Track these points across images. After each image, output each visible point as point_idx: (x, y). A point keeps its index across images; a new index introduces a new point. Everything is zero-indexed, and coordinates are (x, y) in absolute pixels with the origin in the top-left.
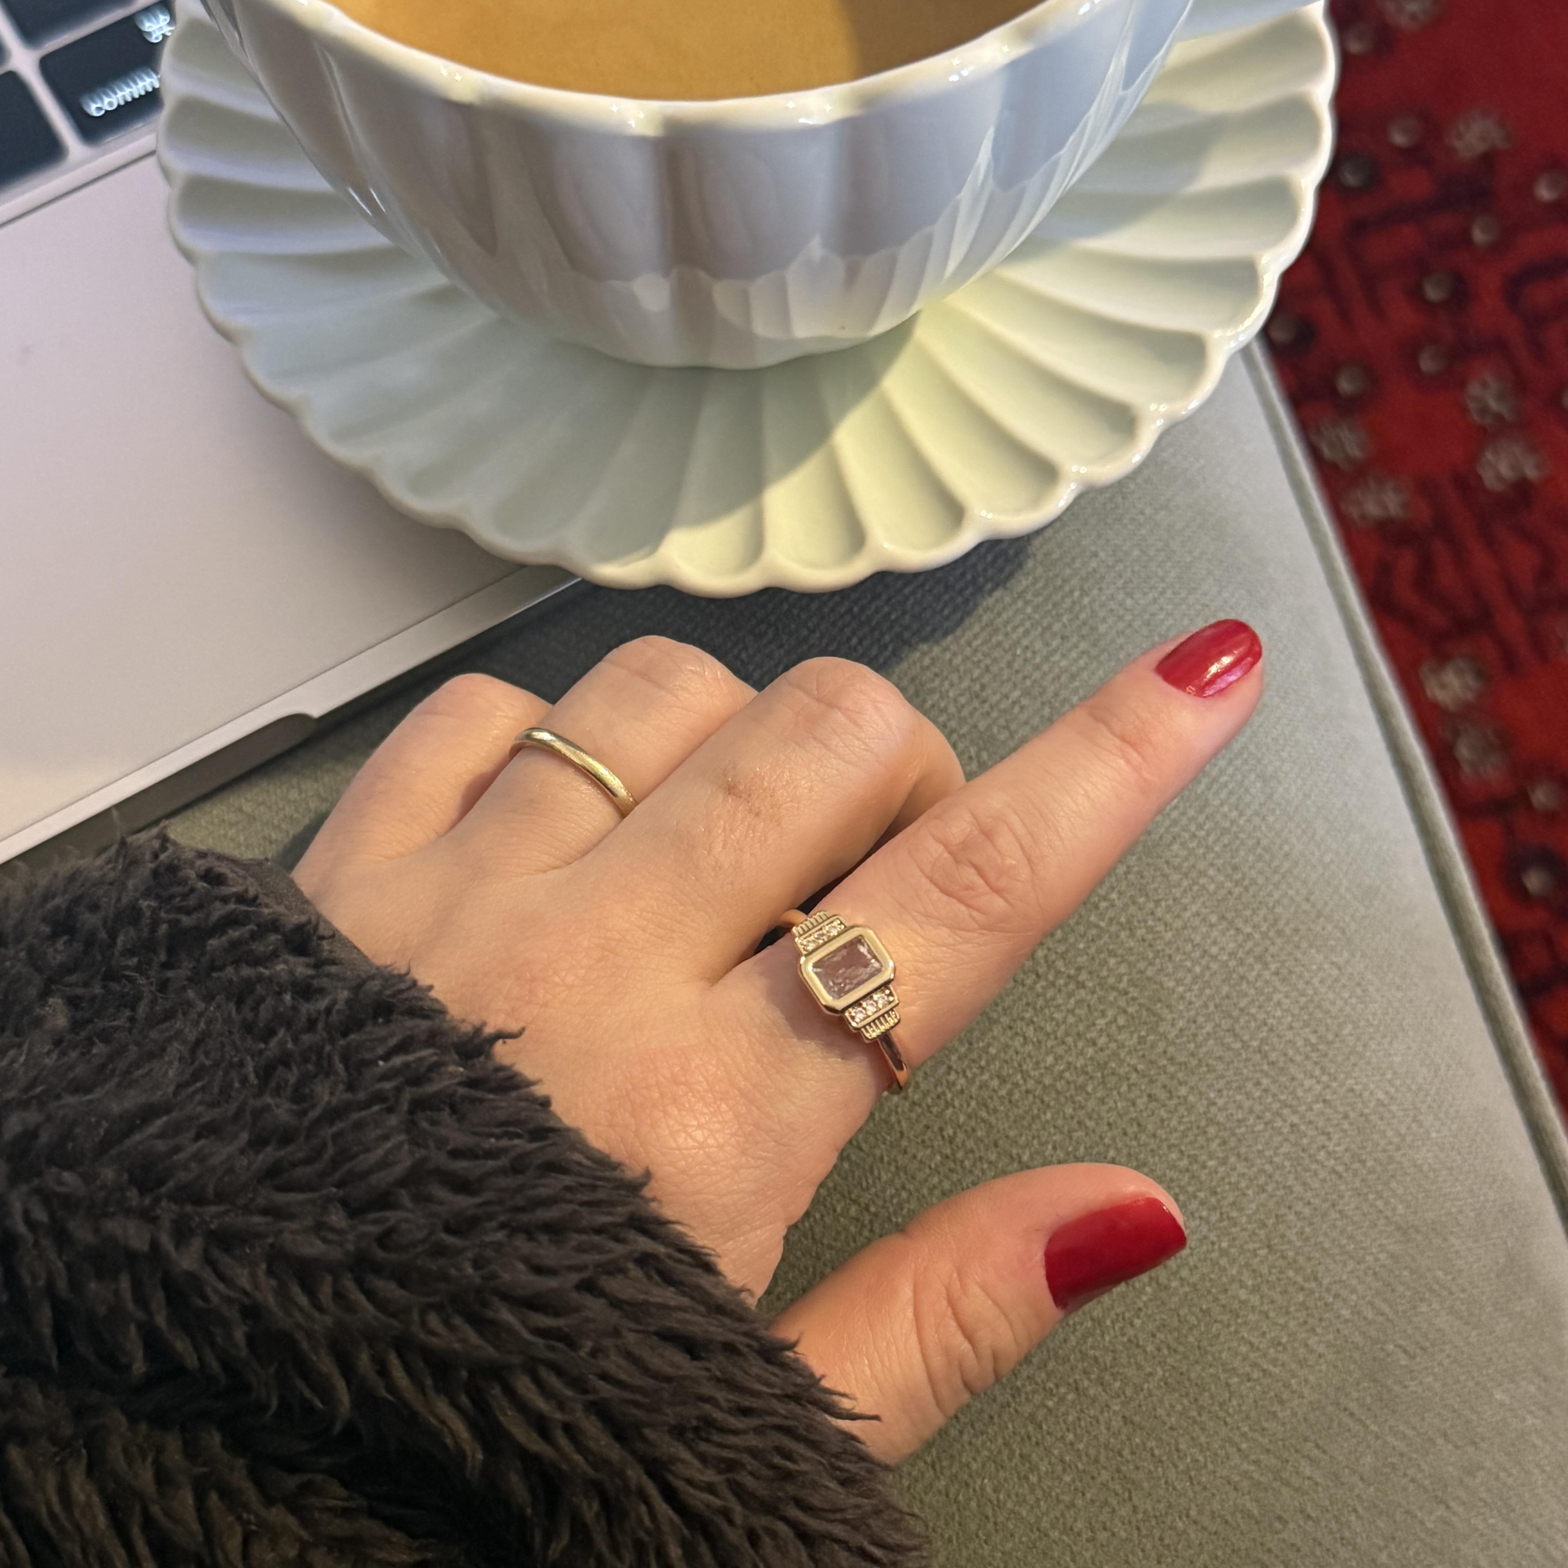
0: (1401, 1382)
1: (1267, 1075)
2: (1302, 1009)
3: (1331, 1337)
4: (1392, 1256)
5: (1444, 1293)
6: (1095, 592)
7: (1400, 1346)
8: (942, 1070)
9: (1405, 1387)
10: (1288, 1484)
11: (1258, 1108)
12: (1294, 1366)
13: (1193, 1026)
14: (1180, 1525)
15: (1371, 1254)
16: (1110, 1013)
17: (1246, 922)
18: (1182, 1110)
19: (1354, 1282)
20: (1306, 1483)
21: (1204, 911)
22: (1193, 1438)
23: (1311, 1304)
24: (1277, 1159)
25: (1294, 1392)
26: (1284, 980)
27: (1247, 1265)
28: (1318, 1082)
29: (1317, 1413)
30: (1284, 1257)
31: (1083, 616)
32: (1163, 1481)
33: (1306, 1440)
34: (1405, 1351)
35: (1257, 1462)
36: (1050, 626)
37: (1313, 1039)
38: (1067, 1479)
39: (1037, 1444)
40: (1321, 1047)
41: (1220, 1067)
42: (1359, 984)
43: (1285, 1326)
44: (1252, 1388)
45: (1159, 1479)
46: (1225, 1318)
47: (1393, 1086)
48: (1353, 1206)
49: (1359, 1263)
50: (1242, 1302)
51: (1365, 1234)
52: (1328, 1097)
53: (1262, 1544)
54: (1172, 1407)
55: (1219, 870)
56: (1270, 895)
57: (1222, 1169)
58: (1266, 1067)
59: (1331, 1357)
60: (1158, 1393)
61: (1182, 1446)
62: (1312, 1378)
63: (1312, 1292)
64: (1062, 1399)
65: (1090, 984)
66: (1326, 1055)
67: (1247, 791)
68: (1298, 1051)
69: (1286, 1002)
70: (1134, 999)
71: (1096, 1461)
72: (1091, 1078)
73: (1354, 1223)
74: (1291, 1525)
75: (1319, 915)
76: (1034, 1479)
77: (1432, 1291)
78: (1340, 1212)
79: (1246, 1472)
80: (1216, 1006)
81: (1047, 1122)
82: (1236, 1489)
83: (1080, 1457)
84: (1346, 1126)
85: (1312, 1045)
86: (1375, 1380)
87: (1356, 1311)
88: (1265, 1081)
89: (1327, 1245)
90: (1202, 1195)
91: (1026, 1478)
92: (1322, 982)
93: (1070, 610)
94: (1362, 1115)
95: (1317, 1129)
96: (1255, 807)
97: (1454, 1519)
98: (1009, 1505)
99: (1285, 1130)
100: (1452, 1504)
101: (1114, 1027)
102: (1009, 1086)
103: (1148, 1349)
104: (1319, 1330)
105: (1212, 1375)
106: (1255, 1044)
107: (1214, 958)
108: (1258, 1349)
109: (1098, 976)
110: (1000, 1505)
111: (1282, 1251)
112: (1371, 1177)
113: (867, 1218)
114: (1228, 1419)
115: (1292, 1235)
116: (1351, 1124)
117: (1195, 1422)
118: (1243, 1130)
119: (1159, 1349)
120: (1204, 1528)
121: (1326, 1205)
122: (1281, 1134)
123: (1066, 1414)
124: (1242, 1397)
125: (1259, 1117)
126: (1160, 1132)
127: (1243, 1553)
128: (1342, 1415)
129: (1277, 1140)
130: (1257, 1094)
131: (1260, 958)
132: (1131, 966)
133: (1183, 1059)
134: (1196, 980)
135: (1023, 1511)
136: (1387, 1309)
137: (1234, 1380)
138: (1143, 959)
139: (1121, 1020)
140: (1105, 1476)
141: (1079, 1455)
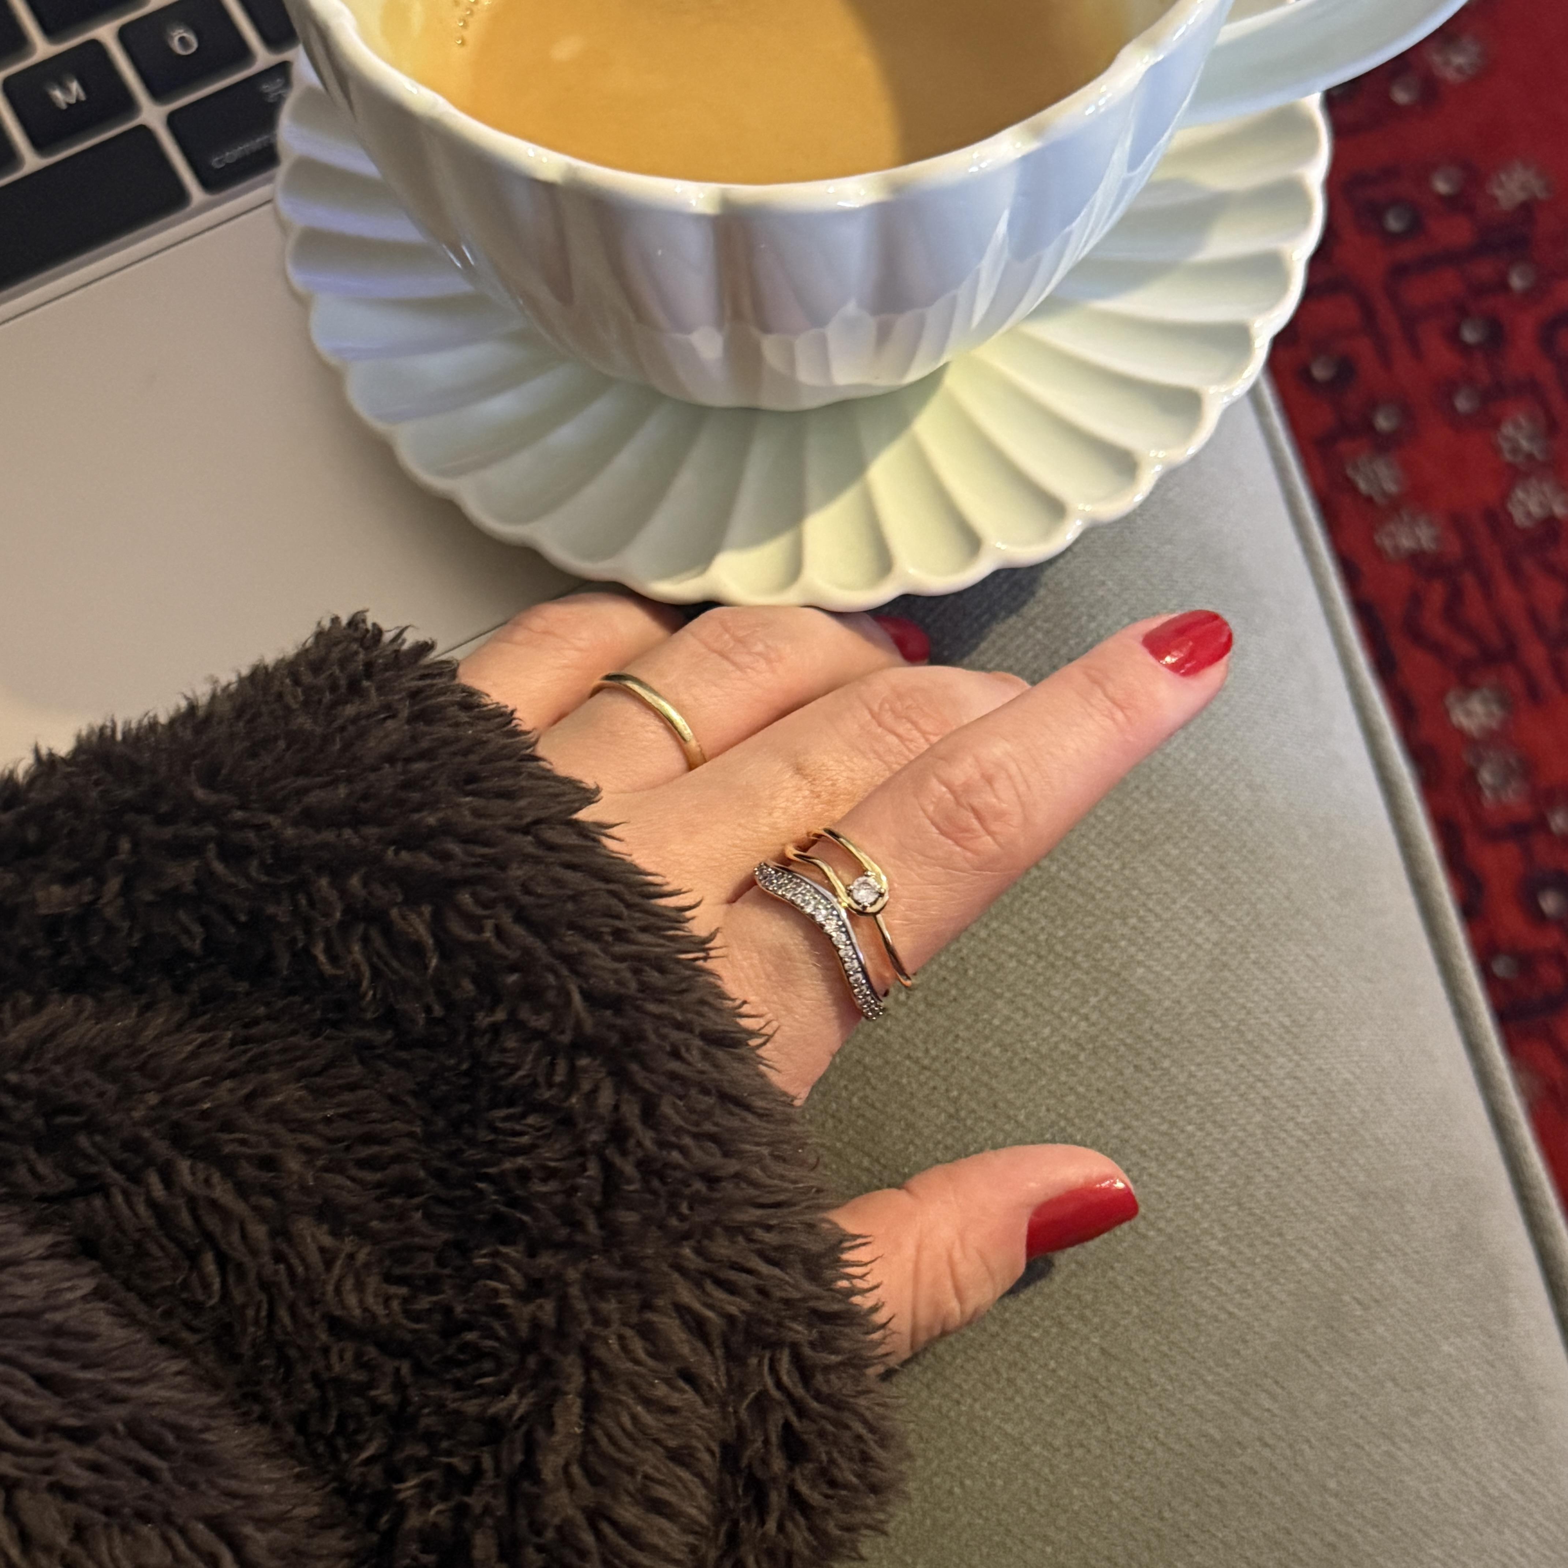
0: (1354, 1330)
1: (1244, 1053)
2: (1278, 994)
3: (1292, 1286)
4: (1352, 1218)
5: (1399, 1253)
7: (1355, 1299)
8: (950, 1038)
9: (1359, 1334)
10: (1248, 1414)
11: (1233, 1081)
12: (1258, 1311)
13: (1177, 1007)
14: (1149, 1445)
15: (1332, 1215)
16: (1103, 992)
17: (1230, 915)
18: (1165, 1081)
19: (1315, 1240)
20: (1266, 1414)
21: (1191, 904)
22: (1163, 1370)
24: (1249, 1127)
25: (1256, 1333)
26: (1262, 969)
27: (1218, 1220)
28: (1291, 1060)
29: (1277, 1353)
30: (1252, 1214)
32: (1134, 1406)
33: (1266, 1375)
34: (1359, 1303)
35: (1219, 1394)
37: (1287, 1022)
39: (1023, 1369)
40: (1295, 1030)
41: (1200, 1043)
42: (1331, 975)
43: (1249, 1276)
44: (1217, 1329)
45: (1131, 1404)
46: (1196, 1265)
47: (1359, 1067)
48: (1317, 1172)
49: (1321, 1222)
50: (1214, 1252)
51: (1328, 1198)
52: (1299, 1074)
53: (1222, 1466)
54: (1146, 1341)
55: (1207, 868)
56: (1253, 893)
57: (1199, 1134)
58: (1242, 1045)
59: (1291, 1304)
60: (1133, 1329)
61: (1153, 1376)
62: (1274, 1323)
63: (1276, 1246)
64: (1047, 1332)
65: (1085, 965)
66: (1297, 1038)
67: (1236, 798)
68: (1272, 1033)
69: (1263, 988)
70: (1125, 980)
71: (1076, 1387)
72: (1083, 1049)
73: (1317, 1187)
74: (1249, 1451)
75: (1298, 911)
76: (1018, 1400)
77: (1388, 1251)
78: (1305, 1177)
79: (1211, 1401)
80: (1199, 989)
81: (1043, 1086)
82: (1202, 1417)
85: (1285, 1027)
86: (1332, 1328)
87: (1315, 1265)
89: (1292, 1205)
90: (1180, 1155)
91: (1012, 1399)
92: (1297, 971)
94: (1329, 1091)
95: (1287, 1102)
96: (1243, 813)
97: (1400, 1453)
98: (996, 1421)
99: (1258, 1102)
100: (1397, 1440)
101: (1105, 1006)
102: (1009, 1054)
103: (1126, 1289)
104: (1282, 1281)
105: (1181, 1315)
106: (1233, 1024)
107: (1199, 946)
108: (1226, 1294)
109: (1093, 959)
110: (987, 1422)
111: (1250, 1209)
112: (1335, 1147)
114: (1197, 1355)
115: (1260, 1194)
116: (1319, 1099)
117: (1166, 1355)
118: (1219, 1100)
119: (1135, 1290)
120: (1170, 1450)
122: (1253, 1105)
123: (1049, 1345)
124: (1209, 1335)
125: (1233, 1090)
126: (1145, 1099)
128: (1300, 1356)
129: (1250, 1110)
130: (1233, 1068)
131: (1242, 948)
132: (1123, 951)
133: (1168, 1035)
134: (1182, 965)
135: (1008, 1428)
136: (1344, 1264)
137: (1203, 1321)
138: (1134, 945)
139: (1113, 999)
140: (1082, 1400)
141: (1061, 1381)
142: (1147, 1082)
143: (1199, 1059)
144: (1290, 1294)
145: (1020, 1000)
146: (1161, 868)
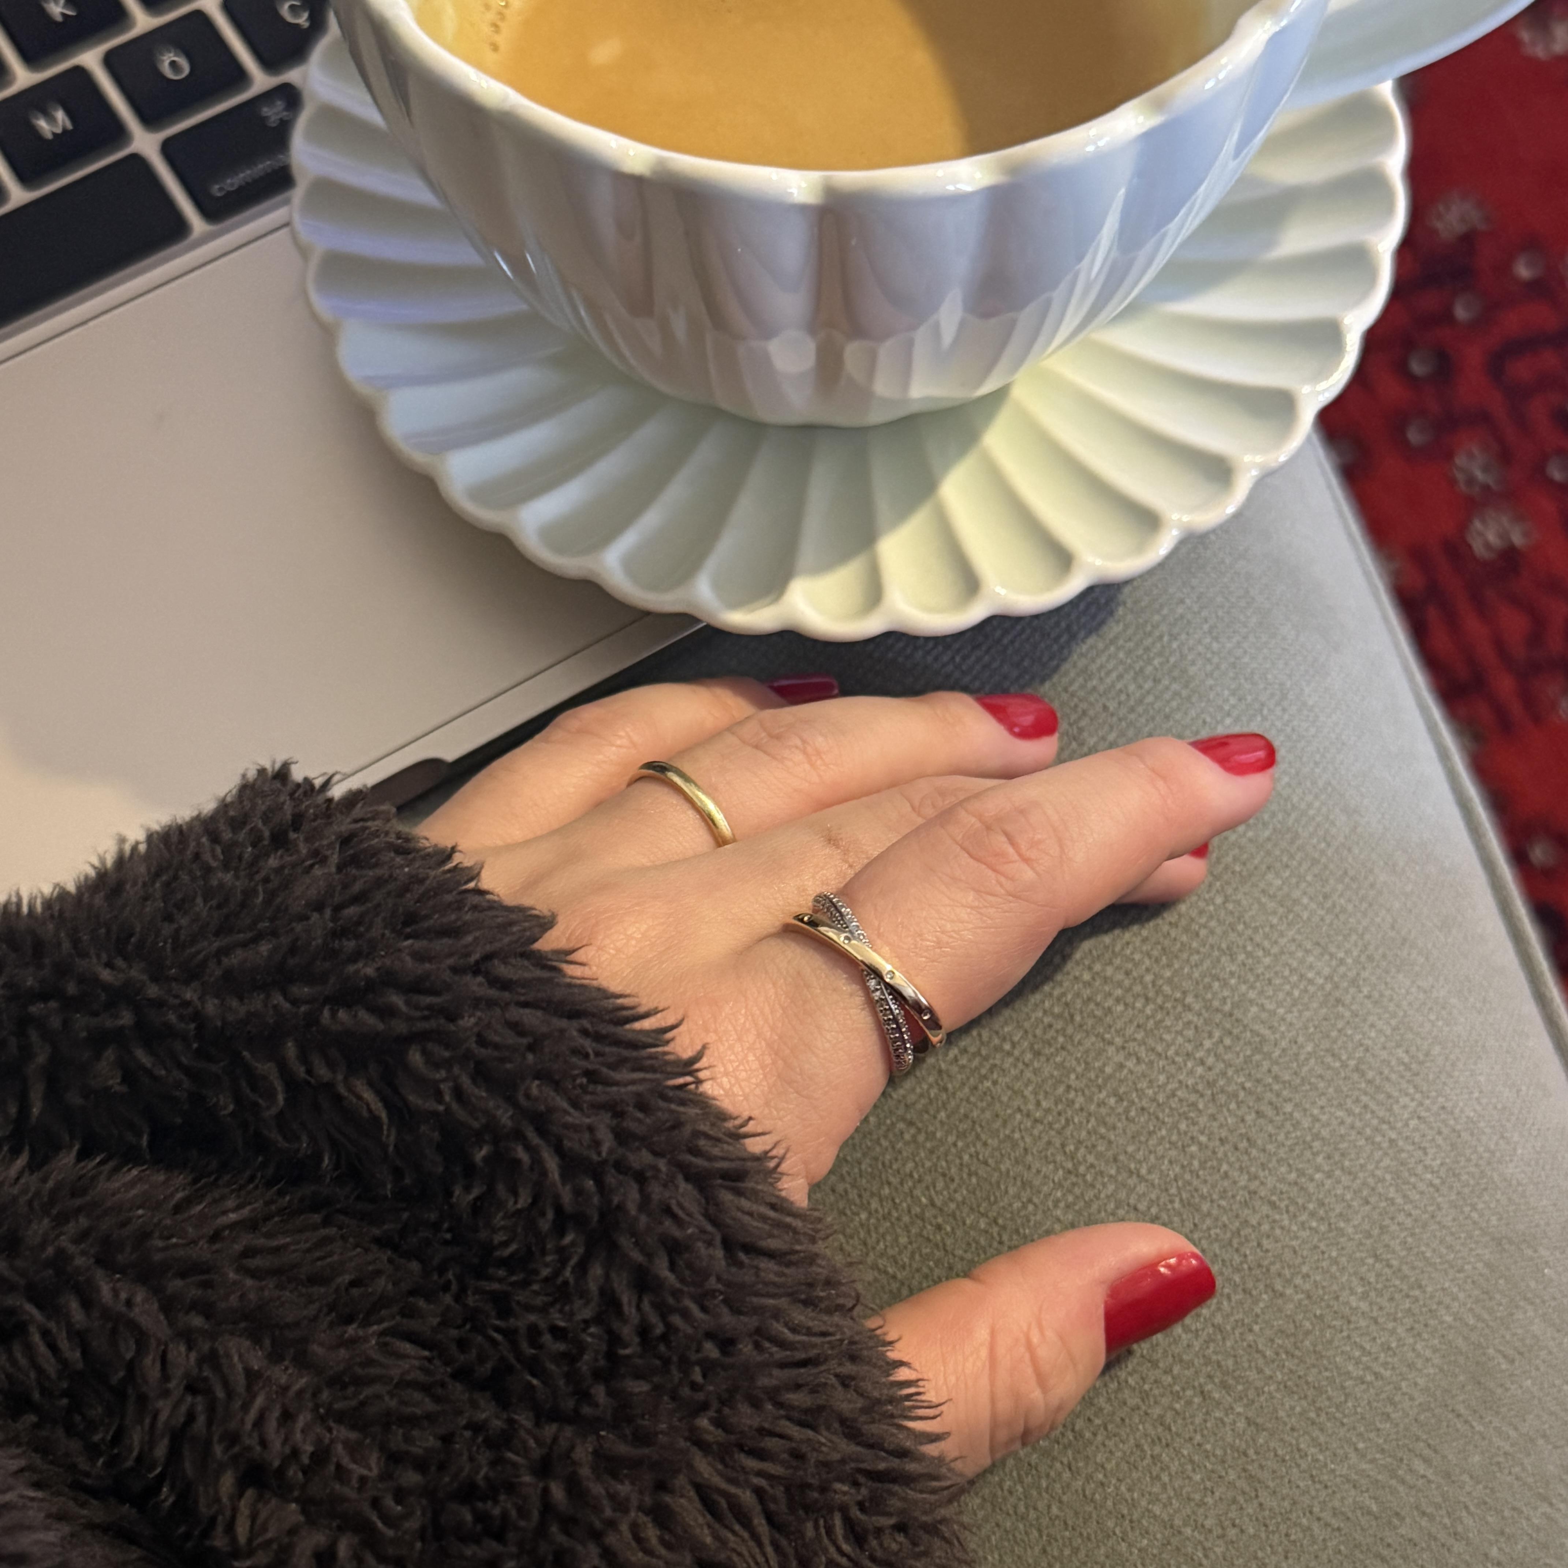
0: (1502, 1385)
1: (1366, 1094)
2: (1394, 1029)
3: (1436, 1342)
4: (1488, 1265)
5: (1537, 1301)
6: (1183, 637)
7: (1499, 1351)
8: (1061, 1090)
9: (1507, 1390)
10: (1403, 1482)
11: (1358, 1124)
12: (1405, 1369)
13: (1295, 1047)
14: (1304, 1521)
15: (1469, 1263)
16: (1217, 1034)
17: (1338, 947)
18: (1288, 1126)
19: (1455, 1290)
20: (1421, 1480)
21: (1298, 937)
22: (1313, 1439)
23: (1416, 1309)
24: (1378, 1173)
25: (1404, 1394)
26: (1376, 1003)
27: (1355, 1273)
28: (1413, 1100)
29: (1428, 1414)
30: (1389, 1266)
31: (1172, 660)
32: (1286, 1480)
33: (1418, 1439)
34: (1505, 1356)
35: (1373, 1461)
36: (1142, 670)
37: (1406, 1060)
38: (1198, 1477)
39: (1167, 1445)
40: (1414, 1066)
41: (1322, 1085)
42: (1444, 1008)
43: (1393, 1332)
44: (1364, 1391)
45: (1282, 1477)
46: (1337, 1323)
47: (1479, 1103)
48: (1450, 1218)
49: (1459, 1271)
50: (1353, 1309)
51: (1463, 1244)
52: (1423, 1114)
53: (1382, 1539)
54: (1292, 1408)
55: (1311, 899)
56: (1359, 922)
57: (1328, 1183)
58: (1363, 1085)
59: (1437, 1361)
60: (1278, 1396)
61: (1302, 1446)
62: (1421, 1381)
63: (1417, 1300)
64: (1189, 1403)
65: (1197, 1007)
66: (1417, 1074)
67: (1333, 823)
68: (1392, 1070)
69: (1380, 1024)
70: (1237, 1020)
71: (1223, 1462)
72: (1202, 1096)
73: (1452, 1234)
74: (1408, 1520)
75: (1405, 940)
76: (1165, 1478)
78: (1439, 1223)
79: (1364, 1471)
80: (1316, 1027)
81: (1163, 1138)
82: (1355, 1487)
83: (1207, 1457)
84: (1439, 1140)
85: (1403, 1064)
86: (1479, 1383)
87: (1457, 1317)
88: (1364, 1099)
89: (1428, 1255)
90: (1311, 1206)
91: (1158, 1478)
92: (1410, 1004)
93: (1160, 654)
94: (1454, 1131)
95: (1414, 1143)
96: (1341, 839)
98: (1144, 1503)
99: (1385, 1145)
101: (1221, 1049)
102: (1125, 1103)
103: (1267, 1354)
104: (1425, 1336)
105: (1328, 1378)
106: (1352, 1063)
107: (1311, 982)
108: (1370, 1353)
109: (1204, 999)
110: (1134, 1505)
111: (1387, 1260)
112: (1466, 1190)
113: (995, 1230)
114: (1345, 1420)
115: (1395, 1244)
116: (1445, 1139)
117: (1313, 1423)
118: (1346, 1145)
119: (1277, 1354)
120: (1327, 1525)
121: (1426, 1216)
122: (1381, 1149)
123: (1193, 1416)
124: (1356, 1398)
125: (1359, 1133)
126: (1271, 1147)
127: (1364, 1549)
128: (1450, 1416)
129: (1378, 1155)
130: (1357, 1111)
131: (1354, 982)
132: (1233, 990)
133: (1287, 1077)
134: (1295, 1003)
135: (1157, 1509)
136: (1486, 1316)
137: (1349, 1383)
138: (1245, 982)
139: (1227, 1041)
140: (1232, 1476)
141: (1207, 1455)
142: (1270, 1129)
143: (1322, 1102)
144: (1435, 1350)
145: (1131, 1045)
146: (1264, 900)
